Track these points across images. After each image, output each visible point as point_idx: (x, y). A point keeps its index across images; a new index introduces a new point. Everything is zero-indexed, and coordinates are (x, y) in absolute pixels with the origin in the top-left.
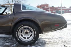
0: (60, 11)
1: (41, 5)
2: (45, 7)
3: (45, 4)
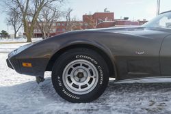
1: (95, 14)
2: (106, 19)
3: (105, 10)
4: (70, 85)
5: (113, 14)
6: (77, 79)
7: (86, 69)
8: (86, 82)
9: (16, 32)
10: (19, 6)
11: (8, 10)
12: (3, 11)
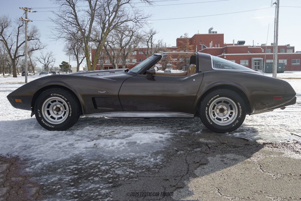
0: (268, 61)
1: (196, 36)
2: (211, 44)
3: (210, 31)
4: (49, 117)
5: (222, 36)
6: (55, 112)
7: (61, 104)
8: (62, 115)
9: (79, 65)
10: (80, 29)
11: (65, 35)
12: (60, 37)
